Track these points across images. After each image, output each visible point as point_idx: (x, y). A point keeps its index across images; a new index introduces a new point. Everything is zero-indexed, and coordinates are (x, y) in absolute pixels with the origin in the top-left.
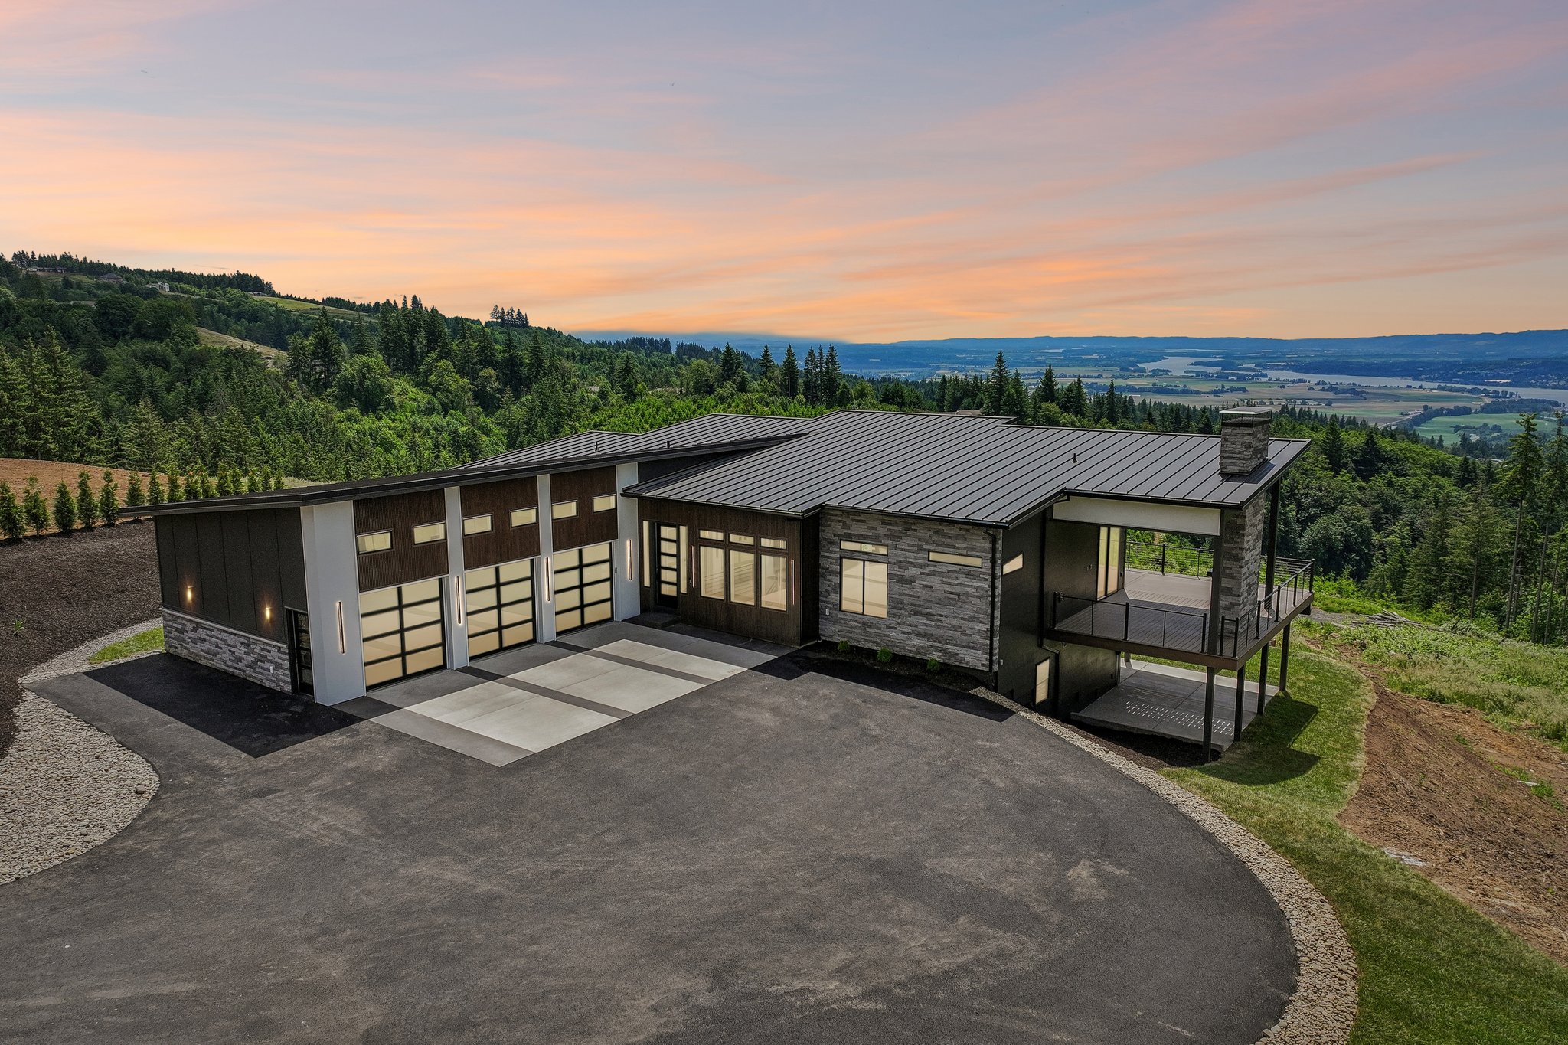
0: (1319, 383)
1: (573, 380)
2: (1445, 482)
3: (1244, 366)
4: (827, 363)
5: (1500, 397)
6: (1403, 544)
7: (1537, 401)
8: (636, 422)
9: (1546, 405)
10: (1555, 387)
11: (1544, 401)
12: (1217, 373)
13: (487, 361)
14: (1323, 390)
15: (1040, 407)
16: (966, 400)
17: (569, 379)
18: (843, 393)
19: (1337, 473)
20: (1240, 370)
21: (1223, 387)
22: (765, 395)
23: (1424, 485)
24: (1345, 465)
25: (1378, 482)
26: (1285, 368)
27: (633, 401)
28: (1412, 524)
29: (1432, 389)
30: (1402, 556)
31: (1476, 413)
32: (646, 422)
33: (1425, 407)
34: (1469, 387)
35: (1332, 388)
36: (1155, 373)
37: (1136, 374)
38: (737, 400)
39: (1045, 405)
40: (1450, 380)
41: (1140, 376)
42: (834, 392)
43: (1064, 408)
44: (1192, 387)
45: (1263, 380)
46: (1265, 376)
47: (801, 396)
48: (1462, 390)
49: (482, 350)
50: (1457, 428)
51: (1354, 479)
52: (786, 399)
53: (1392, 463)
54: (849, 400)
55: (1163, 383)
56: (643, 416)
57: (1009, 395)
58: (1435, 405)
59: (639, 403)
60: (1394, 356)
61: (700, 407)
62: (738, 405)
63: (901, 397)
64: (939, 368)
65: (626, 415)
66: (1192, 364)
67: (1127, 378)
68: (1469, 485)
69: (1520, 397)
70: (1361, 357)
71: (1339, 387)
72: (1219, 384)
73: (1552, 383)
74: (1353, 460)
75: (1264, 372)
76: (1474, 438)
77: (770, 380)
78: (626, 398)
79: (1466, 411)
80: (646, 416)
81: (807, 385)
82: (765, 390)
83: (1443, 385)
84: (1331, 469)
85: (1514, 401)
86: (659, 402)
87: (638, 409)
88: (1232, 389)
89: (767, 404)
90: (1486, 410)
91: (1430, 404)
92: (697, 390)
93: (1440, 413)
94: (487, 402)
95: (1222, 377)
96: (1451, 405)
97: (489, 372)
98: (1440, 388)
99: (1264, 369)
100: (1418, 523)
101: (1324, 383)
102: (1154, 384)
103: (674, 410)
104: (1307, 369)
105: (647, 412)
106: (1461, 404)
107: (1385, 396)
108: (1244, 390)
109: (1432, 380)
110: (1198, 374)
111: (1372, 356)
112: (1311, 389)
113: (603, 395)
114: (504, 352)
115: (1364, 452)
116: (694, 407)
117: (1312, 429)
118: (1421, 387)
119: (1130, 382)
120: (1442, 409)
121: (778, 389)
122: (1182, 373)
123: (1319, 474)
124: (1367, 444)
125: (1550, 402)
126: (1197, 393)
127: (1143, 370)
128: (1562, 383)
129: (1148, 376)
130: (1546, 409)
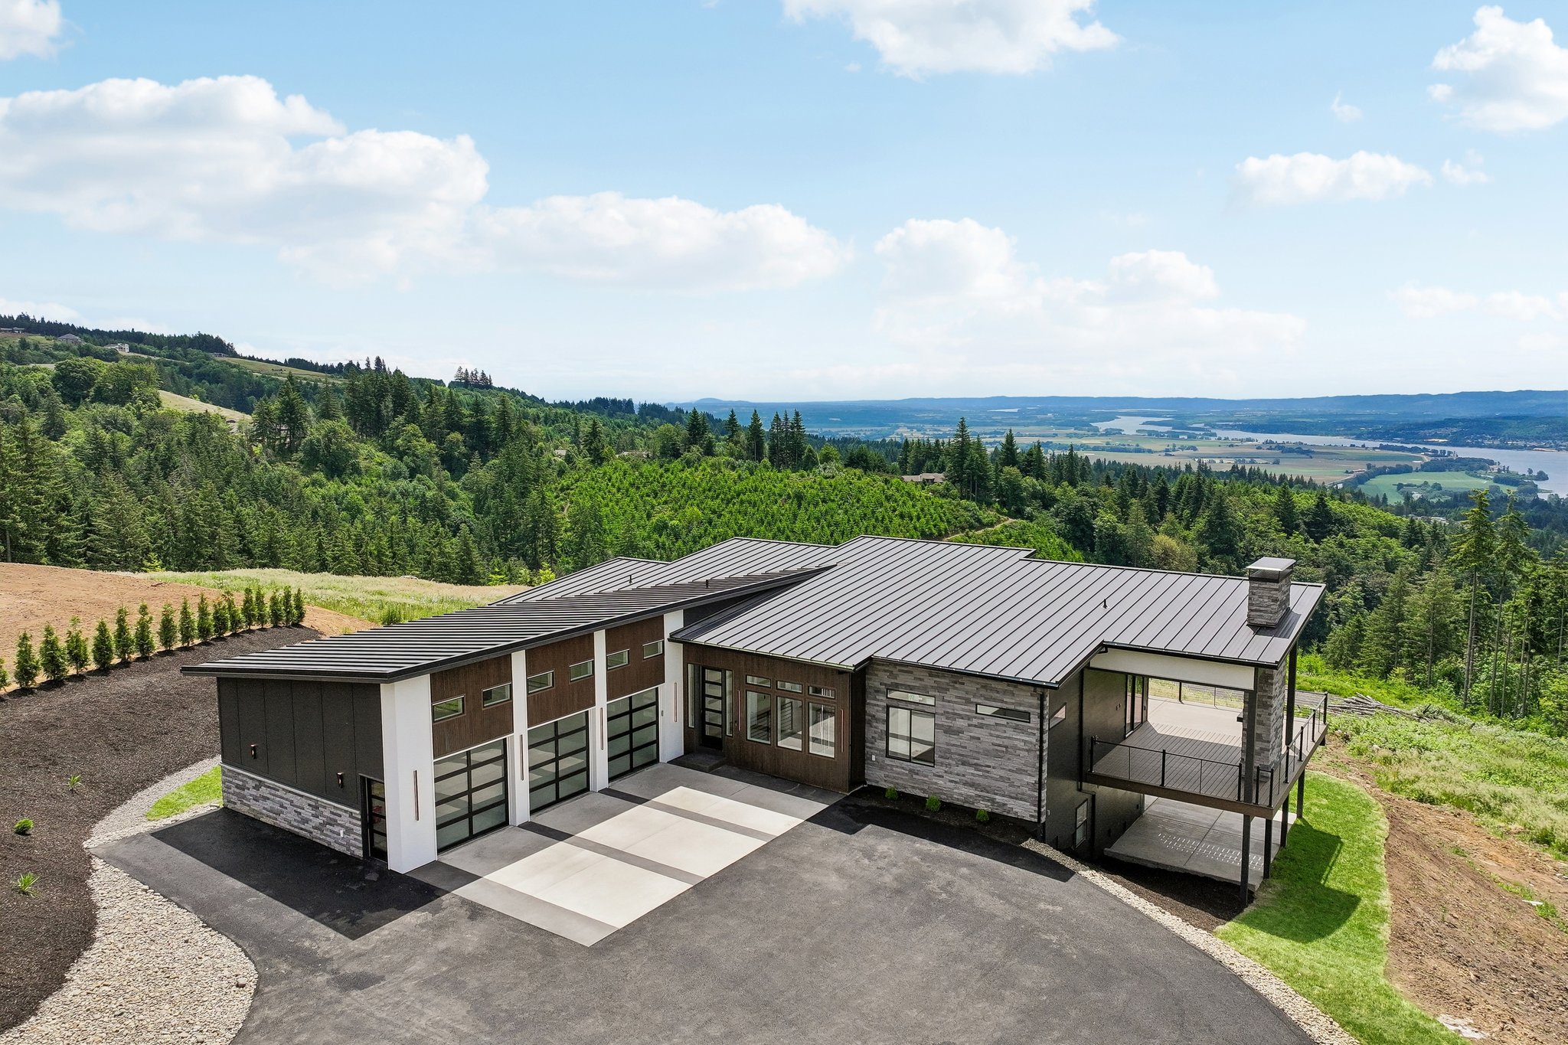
0: (1266, 442)
1: (540, 444)
2: (1393, 542)
3: (1194, 426)
4: (792, 428)
5: (1439, 456)
6: (1355, 604)
7: (1473, 460)
8: (603, 486)
9: (1482, 464)
10: (1490, 447)
11: (1481, 460)
12: (1167, 432)
13: (454, 426)
14: (1271, 449)
15: (1001, 471)
16: (929, 463)
17: (536, 443)
18: (808, 457)
19: (1290, 534)
20: (1190, 429)
21: (1174, 446)
22: (732, 459)
23: (1374, 546)
24: (1297, 527)
25: (1329, 542)
26: (1233, 428)
27: (600, 465)
28: (1363, 585)
29: (1374, 448)
30: (1359, 621)
31: (1417, 471)
32: (613, 486)
33: (1369, 466)
34: (1410, 446)
35: (1281, 447)
36: (1108, 433)
37: (1090, 433)
38: (704, 464)
39: (1006, 469)
40: (1391, 439)
41: (1093, 435)
42: (800, 456)
43: (1025, 472)
44: (1146, 446)
45: (1213, 439)
46: (1214, 435)
47: (766, 460)
48: (1403, 449)
49: (449, 414)
50: (1400, 486)
51: (1306, 541)
52: (753, 463)
53: (1342, 524)
54: (815, 464)
55: (1115, 442)
56: (610, 480)
57: (972, 460)
58: (1379, 465)
59: (606, 468)
60: (1338, 415)
61: (667, 471)
62: (705, 469)
63: (865, 461)
64: (898, 427)
65: (593, 479)
66: (1144, 424)
67: (1081, 437)
68: (1416, 546)
69: (1457, 456)
70: (1302, 417)
71: (1286, 445)
72: (1171, 443)
73: (1486, 442)
74: (1305, 523)
75: (1213, 431)
76: (1416, 496)
77: (736, 443)
78: (593, 462)
79: (1407, 470)
80: (613, 480)
81: (773, 449)
82: (732, 455)
83: (1384, 444)
84: (1284, 531)
85: (1451, 460)
86: (626, 466)
87: (605, 473)
88: (1182, 448)
89: (733, 468)
90: (1426, 468)
91: (1372, 463)
92: (663, 454)
93: (1382, 472)
94: (454, 465)
95: (1174, 436)
96: (1393, 464)
97: (456, 436)
98: (1382, 447)
99: (1213, 428)
100: (1369, 583)
101: (1271, 442)
102: (1108, 443)
103: (641, 474)
104: (1255, 429)
105: (614, 476)
106: (1402, 463)
107: (1329, 455)
108: (1194, 449)
109: (1374, 439)
110: (1150, 433)
111: (1316, 416)
112: (1259, 448)
113: (569, 459)
114: (471, 416)
115: (1316, 514)
116: (661, 471)
117: (1265, 492)
118: (1363, 446)
119: (1084, 441)
120: (1385, 467)
121: (744, 453)
122: (1135, 433)
123: (1273, 535)
124: (1317, 506)
125: (1485, 461)
126: (1150, 451)
127: (1097, 429)
128: (1497, 442)
129: (1102, 435)
130: (1482, 468)
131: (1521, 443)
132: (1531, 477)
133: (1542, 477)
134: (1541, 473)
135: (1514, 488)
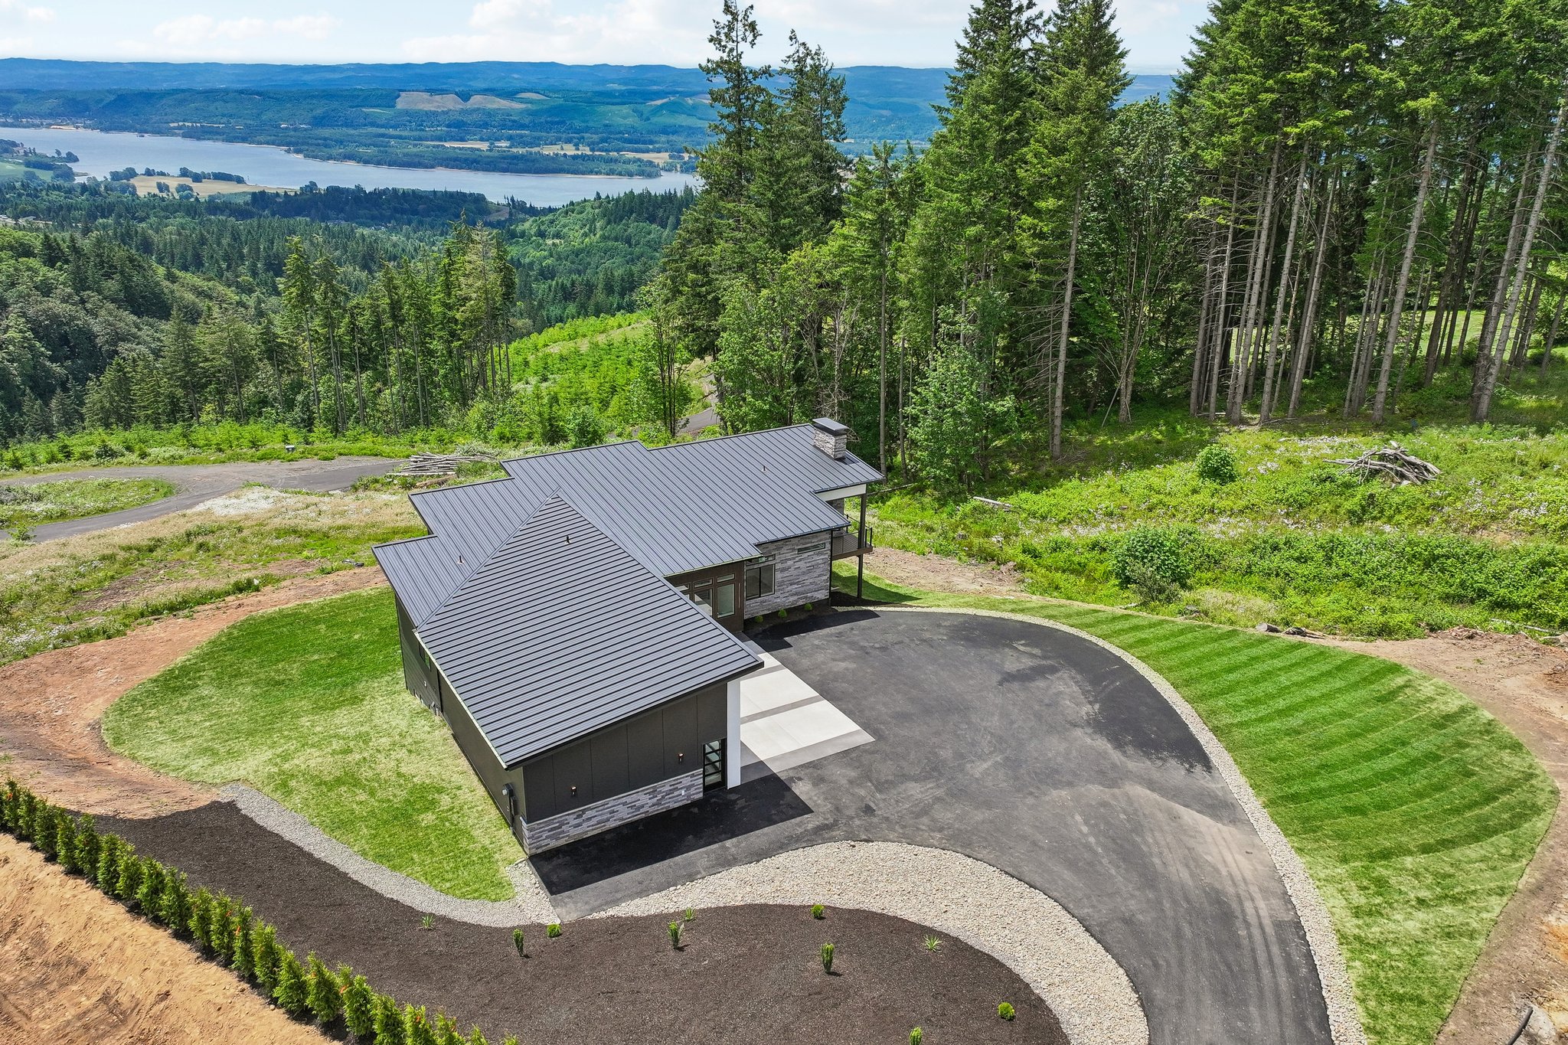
2: (33, 262)
125: (6, 142)
128: (10, 121)
131: (37, 121)
132: (61, 159)
133: (72, 158)
134: (69, 154)
135: (51, 173)
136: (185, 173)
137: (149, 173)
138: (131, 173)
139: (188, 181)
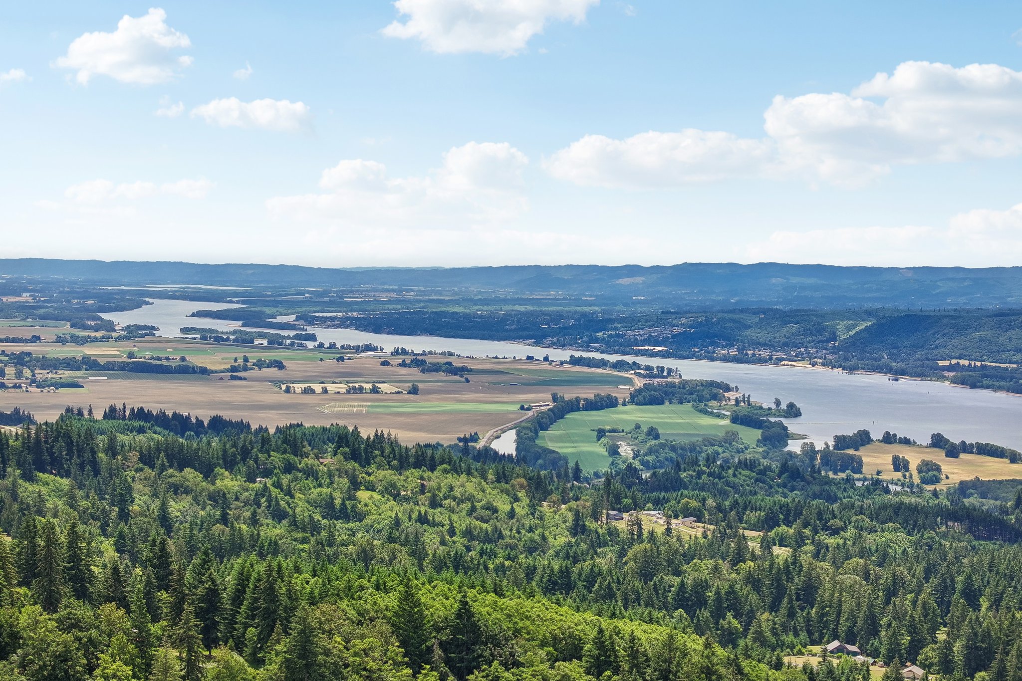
0: (396, 352)
5: (655, 377)
7: (702, 383)
9: (715, 390)
10: (725, 359)
11: (711, 383)
12: (234, 332)
20: (272, 326)
29: (562, 363)
31: (624, 404)
33: (555, 398)
35: (418, 362)
36: (133, 332)
37: (99, 334)
41: (105, 339)
44: (196, 360)
45: (310, 345)
55: (144, 352)
58: (569, 394)
60: (505, 301)
66: (193, 315)
67: (82, 342)
69: (680, 376)
71: (429, 360)
72: (239, 354)
73: (719, 352)
79: (610, 403)
85: (673, 385)
88: (260, 364)
90: (637, 399)
91: (561, 391)
93: (576, 406)
95: (245, 341)
96: (590, 392)
98: (574, 361)
99: (310, 325)
101: (404, 352)
102: (131, 355)
106: (604, 391)
108: (280, 365)
109: (563, 346)
110: (206, 335)
112: (385, 363)
118: (546, 359)
120: (578, 400)
125: (719, 387)
126: (204, 371)
127: (110, 326)
128: (733, 352)
129: (119, 338)
130: (715, 397)
131: (765, 353)
132: (779, 413)
133: (793, 412)
134: (791, 406)
135: (758, 433)
136: (938, 442)
137: (889, 439)
138: (863, 439)
139: (938, 457)
